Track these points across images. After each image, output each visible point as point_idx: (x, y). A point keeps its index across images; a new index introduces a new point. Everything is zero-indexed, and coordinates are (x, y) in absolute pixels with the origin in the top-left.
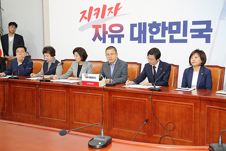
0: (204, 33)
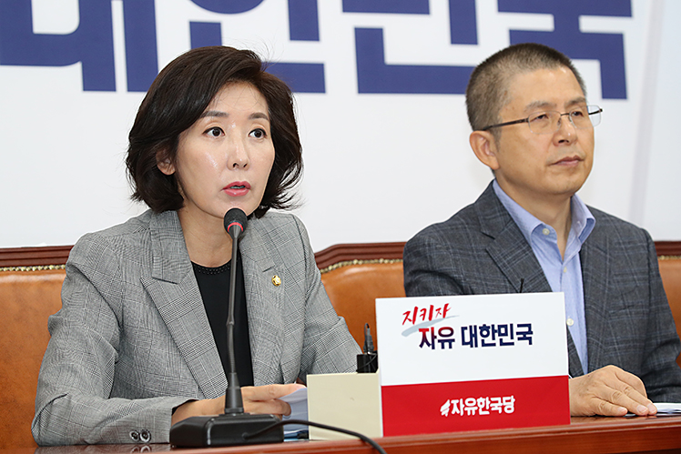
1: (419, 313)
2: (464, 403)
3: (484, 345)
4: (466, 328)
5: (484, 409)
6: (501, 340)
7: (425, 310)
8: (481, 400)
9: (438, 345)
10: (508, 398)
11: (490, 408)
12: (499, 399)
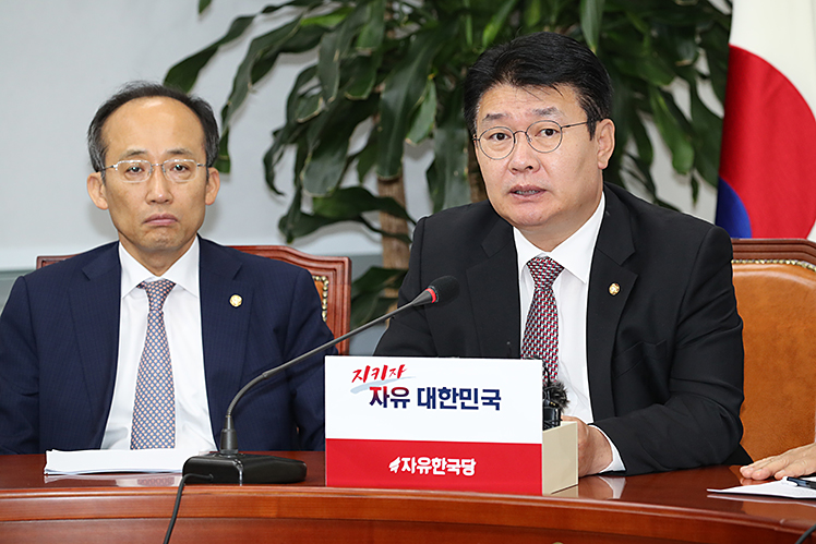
1: (371, 372)
2: (416, 461)
3: (442, 406)
4: (423, 390)
5: (438, 470)
6: (463, 404)
7: (378, 370)
8: (436, 460)
9: (390, 404)
10: (468, 461)
11: (447, 469)
12: (457, 461)
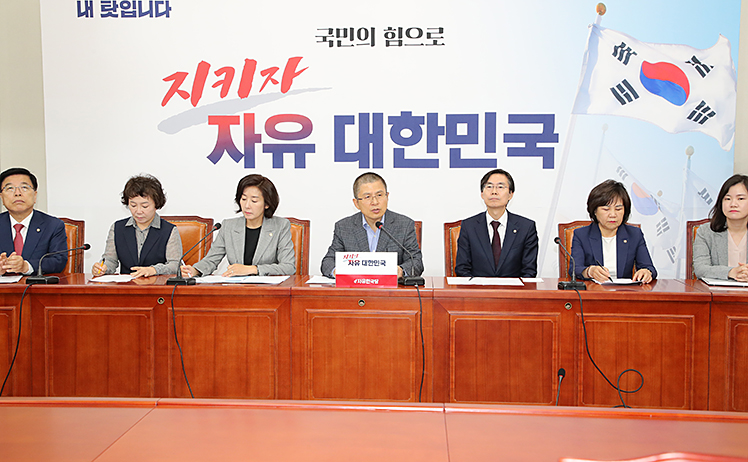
0: (539, 145)
